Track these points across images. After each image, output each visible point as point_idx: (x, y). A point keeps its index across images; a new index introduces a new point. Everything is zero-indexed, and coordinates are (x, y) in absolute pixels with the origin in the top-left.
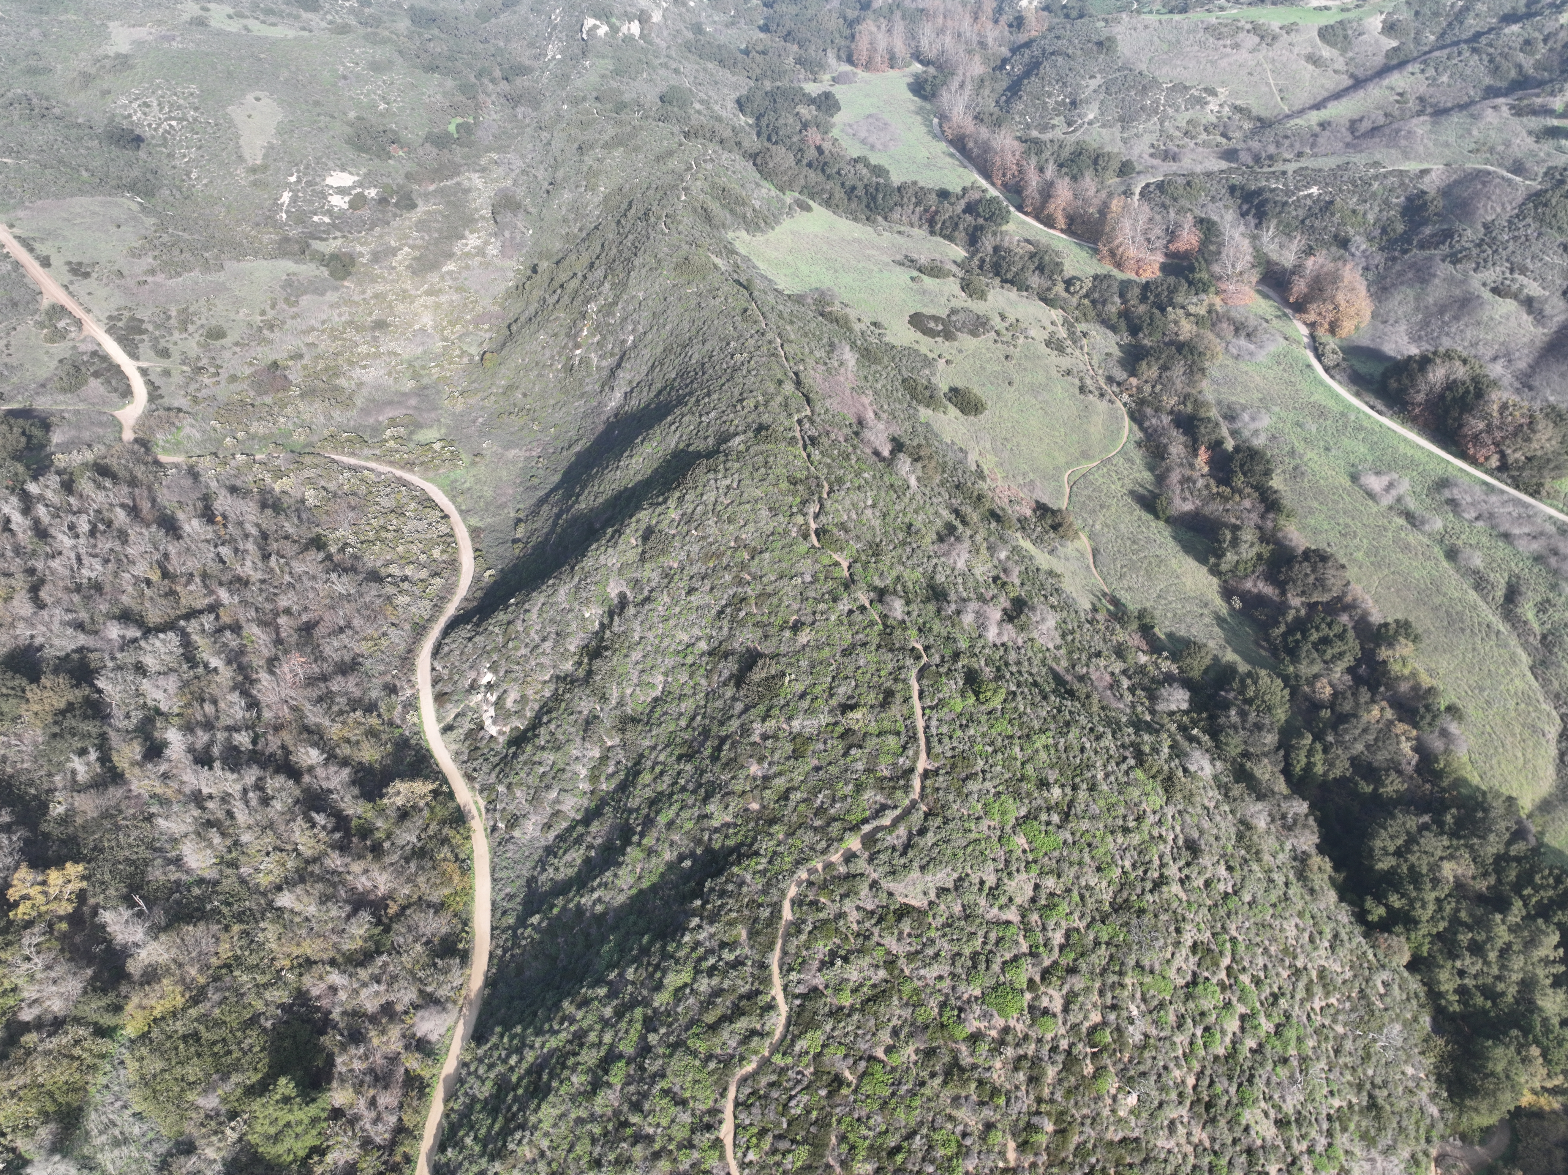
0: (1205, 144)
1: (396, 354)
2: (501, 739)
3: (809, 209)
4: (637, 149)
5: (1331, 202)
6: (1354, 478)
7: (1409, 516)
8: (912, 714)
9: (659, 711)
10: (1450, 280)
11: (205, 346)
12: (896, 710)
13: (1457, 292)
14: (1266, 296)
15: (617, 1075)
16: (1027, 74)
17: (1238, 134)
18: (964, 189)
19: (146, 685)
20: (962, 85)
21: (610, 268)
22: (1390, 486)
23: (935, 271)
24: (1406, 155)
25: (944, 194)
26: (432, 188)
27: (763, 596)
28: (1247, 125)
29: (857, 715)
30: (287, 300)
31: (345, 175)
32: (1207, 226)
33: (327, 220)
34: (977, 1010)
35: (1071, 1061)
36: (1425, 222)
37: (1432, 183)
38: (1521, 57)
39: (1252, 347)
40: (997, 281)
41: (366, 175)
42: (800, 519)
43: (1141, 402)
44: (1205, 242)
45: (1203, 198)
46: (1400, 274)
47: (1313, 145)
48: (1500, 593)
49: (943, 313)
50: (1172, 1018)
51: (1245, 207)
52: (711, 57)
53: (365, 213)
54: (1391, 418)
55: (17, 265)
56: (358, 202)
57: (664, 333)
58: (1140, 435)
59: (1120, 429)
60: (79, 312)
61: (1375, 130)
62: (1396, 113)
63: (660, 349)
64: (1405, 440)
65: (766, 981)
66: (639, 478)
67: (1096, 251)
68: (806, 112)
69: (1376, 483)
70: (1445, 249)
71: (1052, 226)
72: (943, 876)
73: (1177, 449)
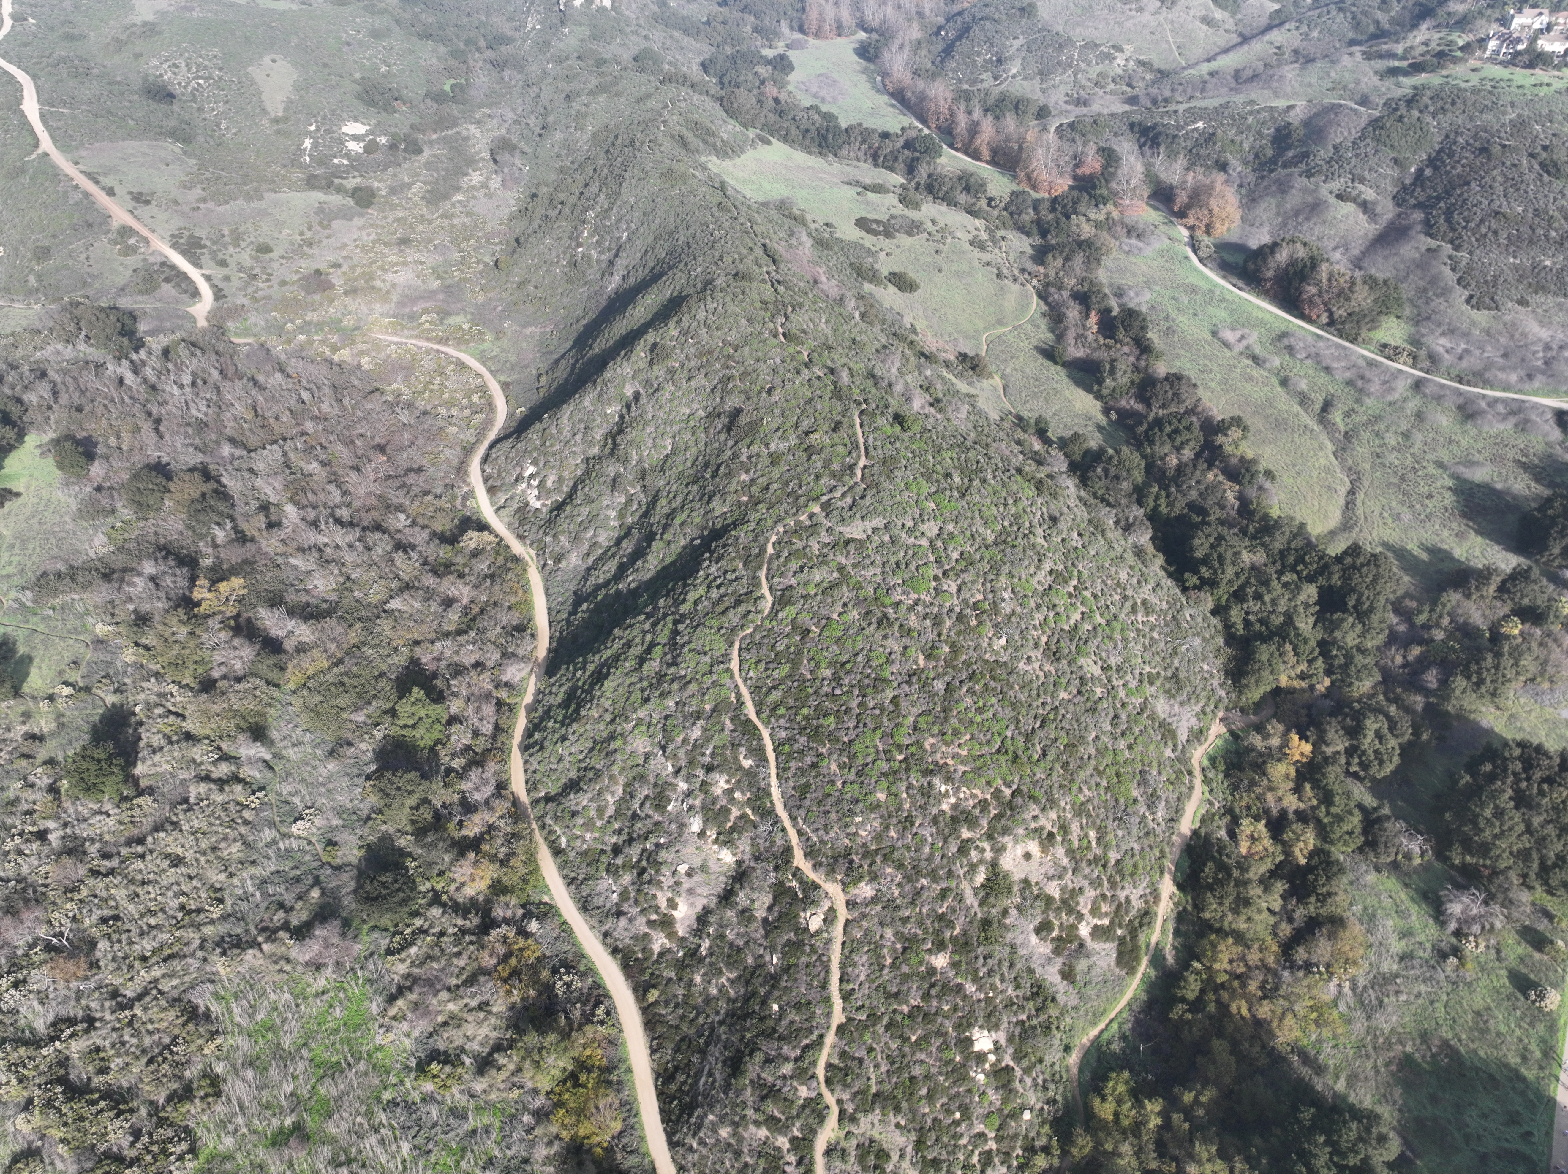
0: (1112, 93)
1: (422, 263)
2: (544, 510)
3: (769, 143)
4: (618, 94)
5: (1214, 134)
6: (1214, 334)
7: (1255, 358)
8: (855, 434)
9: (669, 461)
10: (1304, 190)
11: (256, 259)
12: (843, 433)
13: (1310, 199)
14: (1156, 209)
15: (657, 652)
16: (959, 38)
17: (1141, 84)
18: (903, 129)
19: (258, 482)
20: (901, 47)
21: (604, 184)
22: (1243, 337)
23: (878, 189)
24: (1276, 95)
25: (885, 135)
26: (434, 137)
27: (744, 375)
28: (1149, 76)
29: (816, 436)
30: (320, 224)
31: (358, 125)
32: (1109, 157)
33: (345, 162)
34: (899, 590)
35: (960, 617)
36: (1288, 148)
37: (1296, 117)
38: (1379, 15)
39: (1141, 244)
40: (930, 198)
41: (379, 124)
42: (771, 325)
43: (1047, 285)
44: (1105, 167)
45: (1107, 133)
46: (1267, 188)
47: (1203, 90)
48: (1318, 407)
49: (884, 218)
50: (1032, 604)
51: (1142, 140)
52: (677, 27)
53: (379, 156)
54: (1249, 292)
55: (87, 195)
56: (370, 148)
57: (654, 227)
58: (1045, 308)
59: (1029, 304)
60: (145, 232)
61: (1255, 77)
62: (1274, 63)
63: (650, 239)
64: (1258, 307)
65: (758, 585)
66: (642, 321)
67: (1015, 177)
68: (763, 71)
69: (1230, 336)
70: (1303, 166)
71: (978, 159)
72: (878, 522)
73: (1073, 313)
